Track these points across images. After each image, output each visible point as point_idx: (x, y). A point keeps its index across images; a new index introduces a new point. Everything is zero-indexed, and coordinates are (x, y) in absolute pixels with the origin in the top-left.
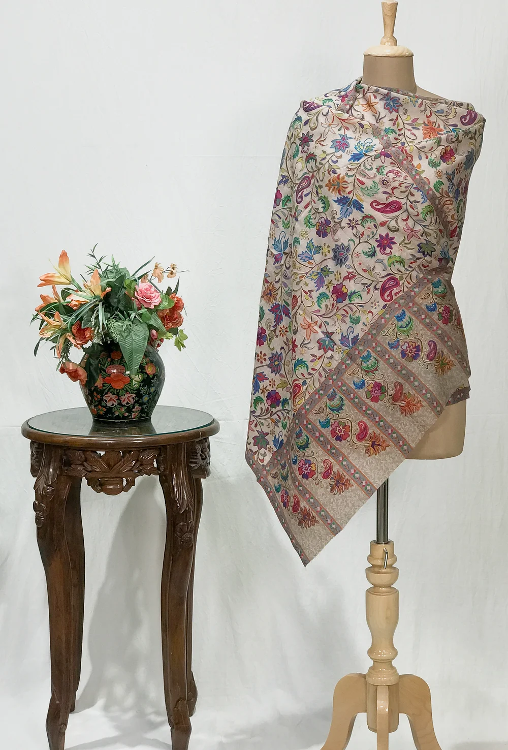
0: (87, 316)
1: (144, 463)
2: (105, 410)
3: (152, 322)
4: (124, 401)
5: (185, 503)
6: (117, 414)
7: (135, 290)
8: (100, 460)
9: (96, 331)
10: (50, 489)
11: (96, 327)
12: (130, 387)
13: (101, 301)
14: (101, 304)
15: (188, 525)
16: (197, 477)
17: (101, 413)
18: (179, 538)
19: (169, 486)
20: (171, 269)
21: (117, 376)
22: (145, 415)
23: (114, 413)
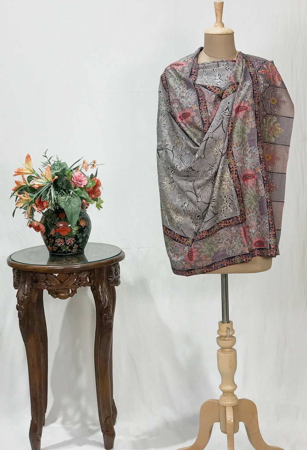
0: (44, 194)
1: (81, 279)
2: (57, 248)
3: (83, 196)
4: (68, 242)
5: (107, 302)
6: (64, 250)
7: (72, 177)
8: (55, 279)
9: (50, 203)
10: (26, 297)
11: (50, 200)
12: (71, 234)
13: (52, 184)
14: (52, 186)
15: (109, 315)
16: (113, 285)
17: (55, 250)
18: (104, 323)
19: (97, 292)
20: (93, 163)
21: (63, 228)
22: (80, 250)
23: (62, 250)
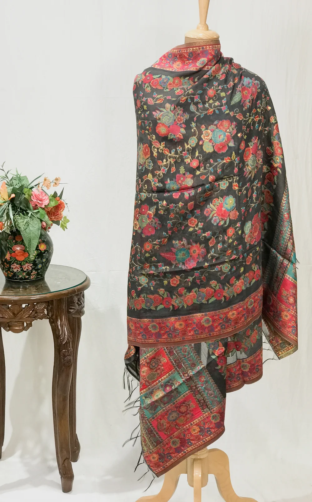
1: (38, 311)
2: (13, 274)
4: (25, 268)
5: (66, 337)
6: (21, 276)
7: (31, 195)
8: (8, 310)
9: (6, 224)
11: (6, 221)
12: (29, 259)
15: (68, 351)
17: (10, 276)
18: (62, 360)
19: (56, 326)
20: (55, 181)
21: (19, 252)
22: (39, 276)
23: (18, 276)
